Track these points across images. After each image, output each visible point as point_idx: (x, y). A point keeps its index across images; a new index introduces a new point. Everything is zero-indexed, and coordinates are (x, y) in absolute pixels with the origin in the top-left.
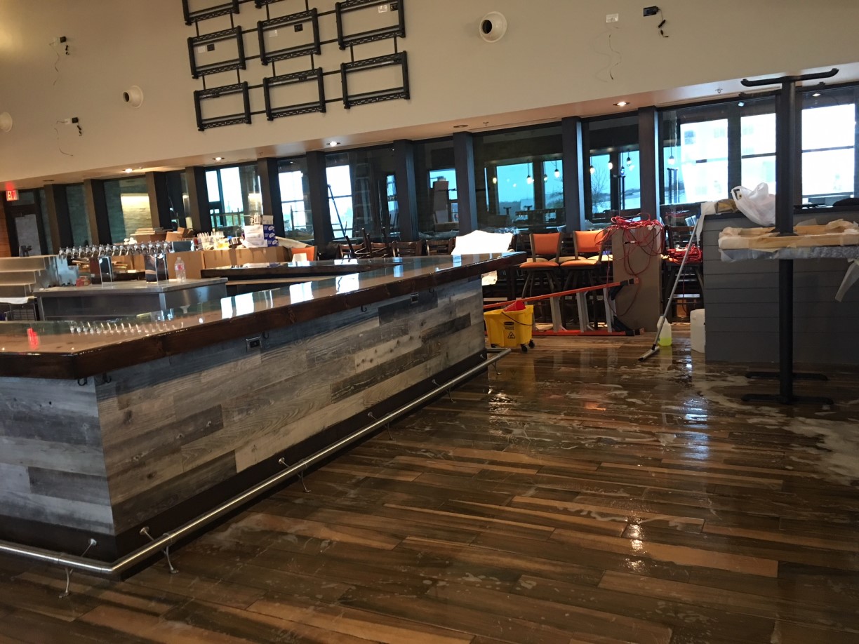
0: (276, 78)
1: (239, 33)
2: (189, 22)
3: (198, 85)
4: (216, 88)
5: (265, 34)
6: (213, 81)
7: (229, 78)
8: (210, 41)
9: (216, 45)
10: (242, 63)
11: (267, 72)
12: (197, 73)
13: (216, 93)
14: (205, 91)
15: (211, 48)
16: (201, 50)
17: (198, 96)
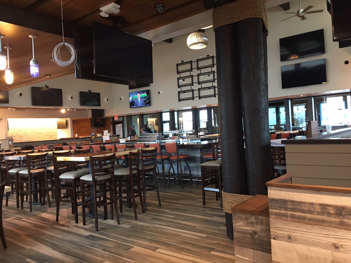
0: (202, 88)
1: (192, 76)
2: (178, 73)
3: (179, 90)
4: (184, 91)
5: (199, 77)
6: (183, 89)
7: (189, 88)
8: (184, 79)
9: (185, 79)
10: (192, 84)
11: (199, 86)
12: (179, 87)
13: (184, 92)
14: (181, 91)
15: (184, 80)
16: (181, 81)
17: (179, 92)
